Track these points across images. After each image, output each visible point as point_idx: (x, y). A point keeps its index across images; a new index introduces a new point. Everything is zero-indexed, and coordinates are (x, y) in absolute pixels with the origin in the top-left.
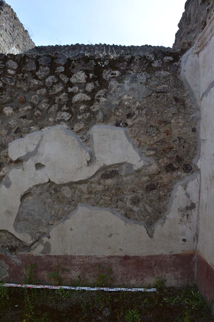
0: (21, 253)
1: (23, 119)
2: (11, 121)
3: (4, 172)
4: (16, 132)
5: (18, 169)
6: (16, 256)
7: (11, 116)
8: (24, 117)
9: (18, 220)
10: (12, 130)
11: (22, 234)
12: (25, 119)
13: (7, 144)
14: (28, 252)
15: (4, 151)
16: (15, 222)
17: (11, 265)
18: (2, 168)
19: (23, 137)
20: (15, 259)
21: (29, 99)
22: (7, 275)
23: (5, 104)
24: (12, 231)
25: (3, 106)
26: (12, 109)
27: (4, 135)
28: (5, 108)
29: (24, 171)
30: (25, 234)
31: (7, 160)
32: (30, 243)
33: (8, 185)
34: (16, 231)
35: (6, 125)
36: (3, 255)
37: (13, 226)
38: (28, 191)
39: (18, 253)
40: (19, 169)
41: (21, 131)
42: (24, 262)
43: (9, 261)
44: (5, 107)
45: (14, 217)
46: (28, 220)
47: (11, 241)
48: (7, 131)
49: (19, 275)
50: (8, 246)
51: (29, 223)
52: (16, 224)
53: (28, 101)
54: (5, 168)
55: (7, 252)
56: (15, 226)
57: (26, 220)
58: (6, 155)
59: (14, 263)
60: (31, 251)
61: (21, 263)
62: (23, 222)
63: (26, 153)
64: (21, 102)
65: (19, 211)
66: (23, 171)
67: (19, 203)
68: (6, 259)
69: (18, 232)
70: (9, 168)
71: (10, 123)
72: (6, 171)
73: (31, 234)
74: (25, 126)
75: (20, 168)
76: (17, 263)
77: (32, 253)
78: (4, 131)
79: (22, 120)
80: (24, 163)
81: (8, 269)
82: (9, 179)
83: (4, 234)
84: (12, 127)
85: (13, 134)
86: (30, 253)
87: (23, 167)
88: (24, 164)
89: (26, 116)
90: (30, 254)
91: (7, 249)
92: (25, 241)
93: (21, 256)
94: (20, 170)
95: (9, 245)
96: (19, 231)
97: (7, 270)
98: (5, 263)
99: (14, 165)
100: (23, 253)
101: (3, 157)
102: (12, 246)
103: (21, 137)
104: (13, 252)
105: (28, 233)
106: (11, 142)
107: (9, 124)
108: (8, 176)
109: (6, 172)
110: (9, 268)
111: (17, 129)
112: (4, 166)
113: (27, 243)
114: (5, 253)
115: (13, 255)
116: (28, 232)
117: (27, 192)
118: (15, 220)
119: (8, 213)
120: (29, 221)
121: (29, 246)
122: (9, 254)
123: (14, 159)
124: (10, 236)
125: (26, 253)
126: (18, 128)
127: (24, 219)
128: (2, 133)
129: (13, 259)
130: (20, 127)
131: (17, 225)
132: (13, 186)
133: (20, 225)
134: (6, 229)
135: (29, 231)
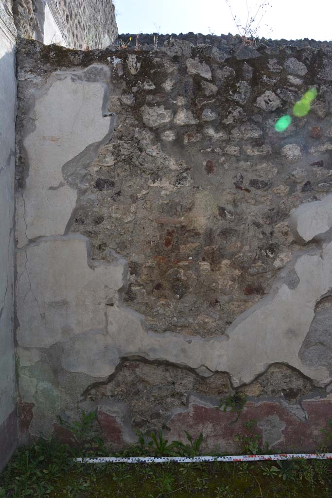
0: (309, 400)
1: (318, 166)
2: (296, 169)
3: (282, 260)
4: (303, 190)
5: (312, 255)
6: (299, 406)
7: (296, 161)
8: (320, 164)
9: (307, 344)
10: (296, 186)
11: (313, 368)
12: (320, 168)
13: (289, 212)
14: (321, 397)
15: (282, 223)
16: (301, 347)
17: (289, 422)
18: (278, 253)
19: (320, 200)
20: (297, 412)
21: (328, 132)
22: (282, 439)
23: (286, 138)
24: (296, 363)
25: (282, 143)
26: (299, 148)
27: (282, 195)
28: (288, 146)
29: (322, 258)
30: (319, 368)
31: (286, 239)
32: (326, 382)
33: (293, 284)
34: (303, 363)
35: (287, 177)
36: (276, 406)
37: (297, 355)
38: (327, 295)
39: (305, 401)
40: (315, 256)
41: (313, 189)
42: (313, 416)
43: (286, 416)
44: (286, 144)
45: (301, 339)
46: (325, 344)
47: (289, 381)
48: (288, 187)
49: (303, 437)
50: (284, 390)
51: (325, 348)
52: (302, 352)
53: (326, 135)
54: (284, 254)
55: (282, 401)
56: (302, 355)
57: (322, 344)
58: (286, 231)
59: (294, 417)
60: (328, 395)
61: (307, 417)
62: (316, 347)
63: (328, 228)
64: (315, 136)
65: (310, 330)
66: (320, 258)
67: (313, 314)
68: (282, 413)
69: (306, 365)
70: (292, 254)
71: (294, 173)
72: (286, 260)
73: (328, 367)
74: (320, 179)
75: (316, 254)
76: (300, 417)
77: (328, 399)
78: (282, 187)
79: (315, 168)
80: (324, 245)
81: (283, 429)
82: (295, 273)
83: (277, 370)
84: (298, 181)
85: (298, 193)
86: (324, 399)
87: (322, 252)
88: (323, 247)
89: (322, 161)
90: (324, 401)
91: (282, 394)
92: (318, 380)
93: (309, 405)
94: (316, 258)
95: (286, 388)
96: (308, 363)
97: (282, 431)
98: (279, 419)
99: (300, 249)
100: (313, 400)
101: (281, 234)
102: (291, 389)
103: (315, 198)
104: (292, 399)
105: (324, 365)
106: (295, 207)
107: (293, 176)
108: (294, 269)
109: (285, 262)
110: (286, 428)
111: (306, 185)
112: (282, 251)
113: (322, 382)
114: (280, 402)
115: (292, 405)
116: (323, 363)
117: (325, 296)
118: (303, 344)
119: (291, 333)
120: (325, 346)
121: (323, 387)
122: (285, 404)
123: (307, 237)
124: (289, 372)
125: (318, 399)
126: (308, 183)
127: (317, 341)
128: (279, 191)
129: (293, 412)
130: (312, 182)
131: (306, 353)
132: (302, 286)
133: (309, 353)
134: (285, 361)
135: (325, 362)
